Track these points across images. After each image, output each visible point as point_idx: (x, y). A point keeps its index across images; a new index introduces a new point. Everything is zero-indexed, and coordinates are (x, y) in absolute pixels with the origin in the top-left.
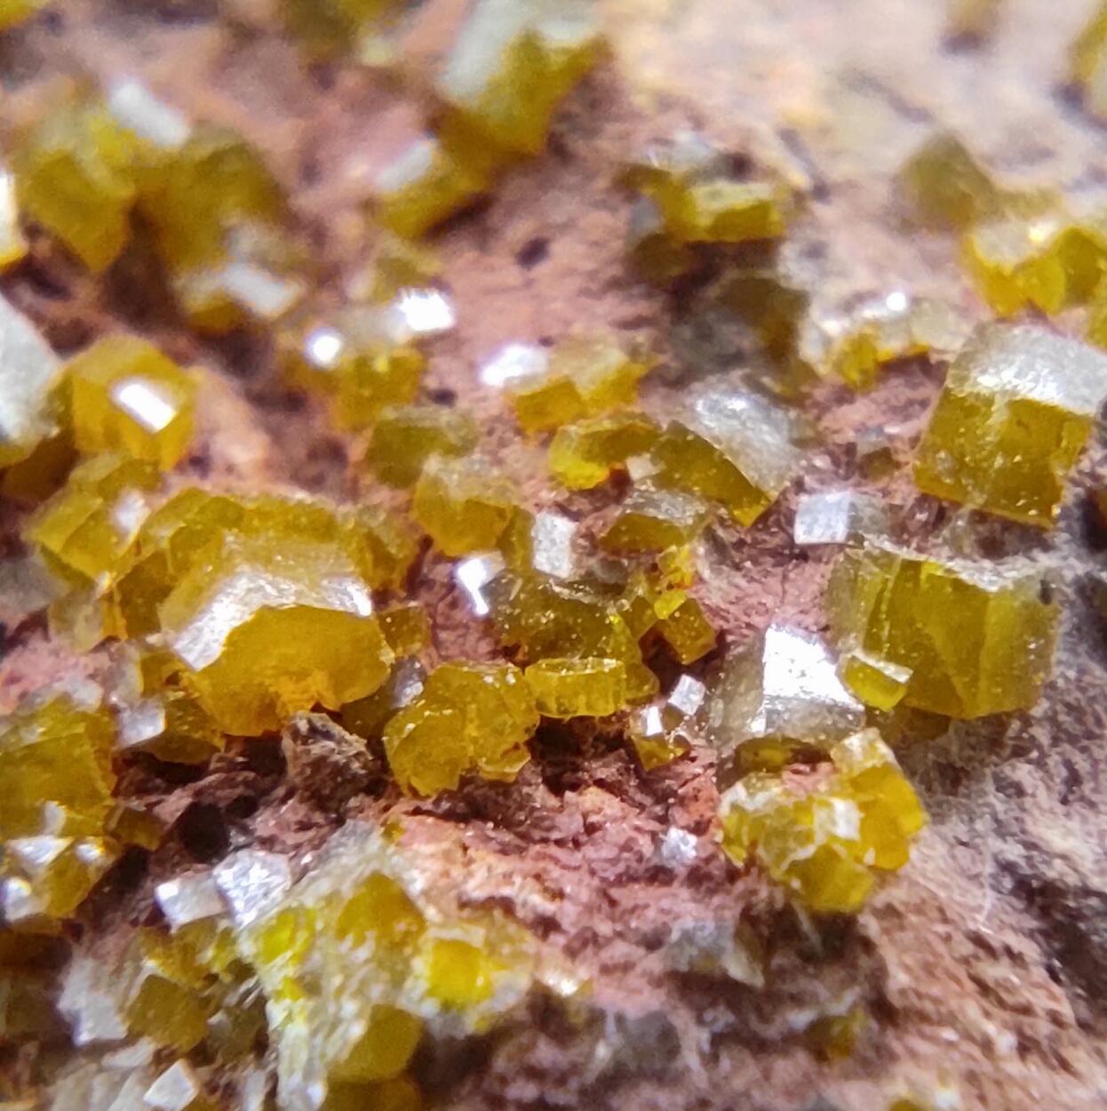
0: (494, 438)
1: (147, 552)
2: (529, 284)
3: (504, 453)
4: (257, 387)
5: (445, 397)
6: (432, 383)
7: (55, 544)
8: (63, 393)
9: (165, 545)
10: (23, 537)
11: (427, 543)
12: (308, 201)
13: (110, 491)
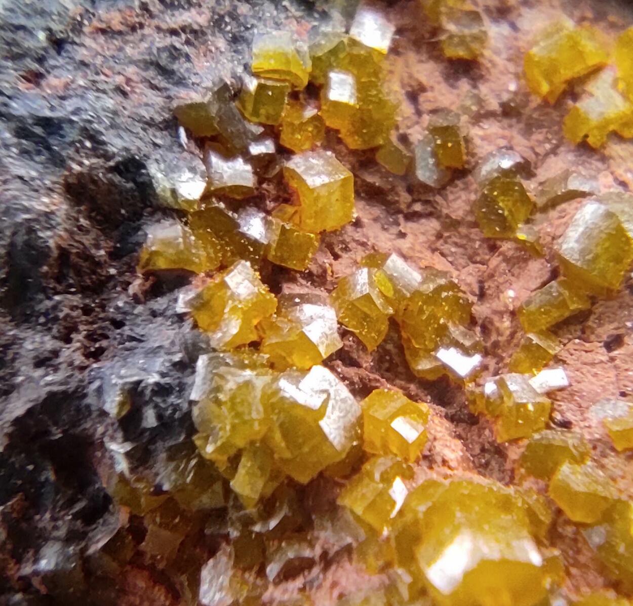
0: (598, 451)
1: (409, 517)
2: (612, 359)
3: (605, 461)
4: (452, 411)
5: (566, 425)
6: (558, 417)
7: (359, 510)
8: (360, 422)
9: (421, 516)
10: (339, 502)
11: (559, 512)
12: (481, 310)
13: (387, 480)
